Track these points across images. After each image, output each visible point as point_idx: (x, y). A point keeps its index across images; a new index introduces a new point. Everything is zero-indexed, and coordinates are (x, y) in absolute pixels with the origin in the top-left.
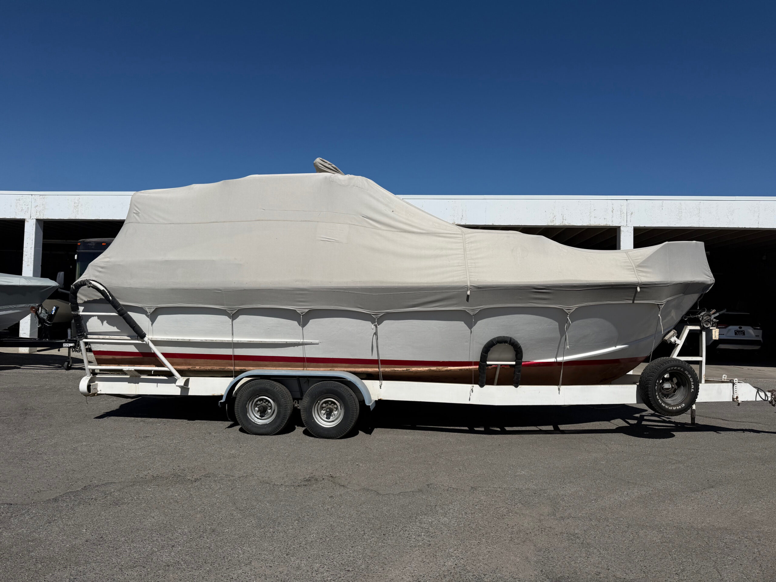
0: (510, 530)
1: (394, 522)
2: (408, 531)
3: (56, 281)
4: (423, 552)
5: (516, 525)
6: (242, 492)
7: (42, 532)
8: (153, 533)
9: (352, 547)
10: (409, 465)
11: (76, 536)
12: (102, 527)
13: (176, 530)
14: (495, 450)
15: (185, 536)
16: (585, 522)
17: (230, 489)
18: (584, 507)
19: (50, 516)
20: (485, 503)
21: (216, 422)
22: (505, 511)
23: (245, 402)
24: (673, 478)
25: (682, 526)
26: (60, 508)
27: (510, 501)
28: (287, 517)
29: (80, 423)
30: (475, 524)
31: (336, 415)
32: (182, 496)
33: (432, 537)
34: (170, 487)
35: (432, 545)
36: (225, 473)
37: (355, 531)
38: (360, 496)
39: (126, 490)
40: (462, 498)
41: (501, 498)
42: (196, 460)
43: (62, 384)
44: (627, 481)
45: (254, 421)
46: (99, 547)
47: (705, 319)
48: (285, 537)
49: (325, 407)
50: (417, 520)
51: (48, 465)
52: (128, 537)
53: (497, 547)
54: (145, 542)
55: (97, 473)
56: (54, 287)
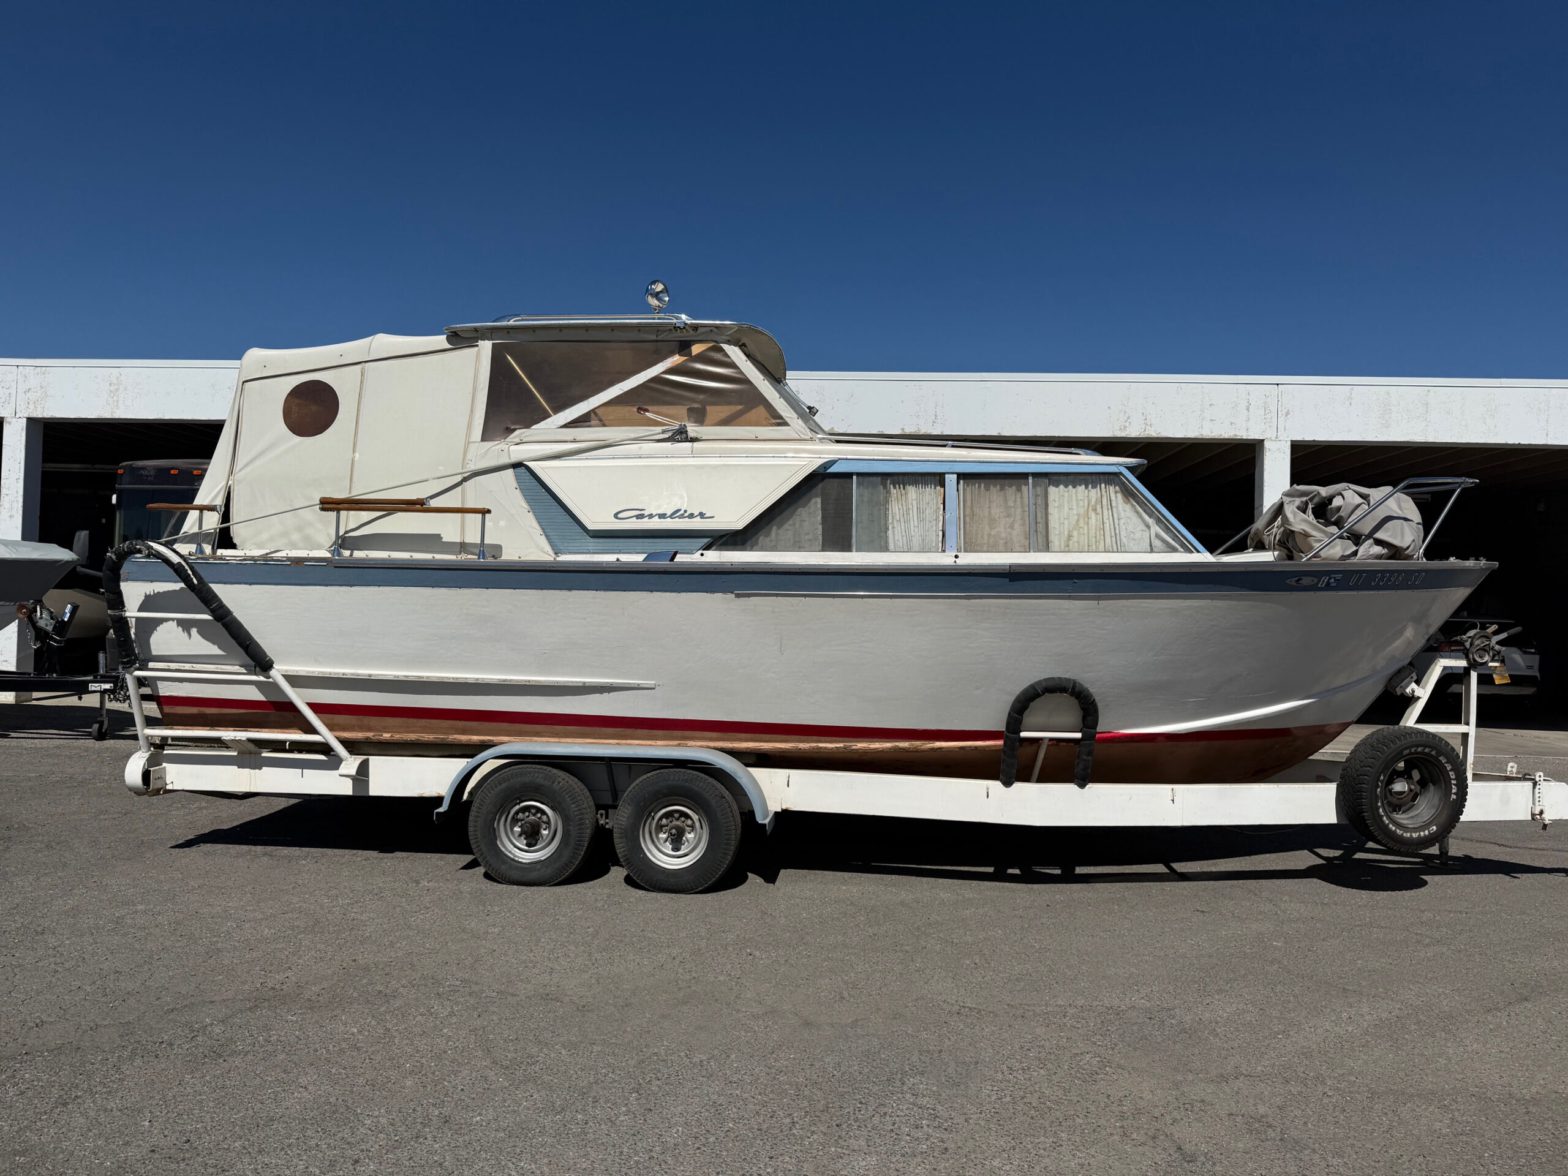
0: (1114, 1108)
1: (854, 1093)
2: (891, 1116)
3: (71, 550)
4: (935, 1169)
5: (1126, 1096)
6: (503, 1021)
7: (46, 1130)
8: (307, 1129)
9: (771, 1158)
10: (862, 954)
11: (127, 1138)
12: (188, 1115)
13: (360, 1119)
14: (1040, 917)
15: (382, 1136)
16: (1275, 1087)
17: (475, 1016)
18: (1263, 1049)
19: (66, 1089)
20: (1047, 1044)
21: (429, 855)
22: (1094, 1062)
23: (491, 816)
24: (1436, 978)
25: (1489, 1094)
26: (89, 1067)
27: (1101, 1037)
28: (611, 1083)
29: (129, 859)
30: (1037, 1095)
31: (692, 843)
32: (367, 1033)
33: (946, 1130)
34: (338, 1012)
35: (950, 1151)
36: (460, 975)
37: (771, 1117)
38: (768, 1029)
39: (240, 1019)
40: (993, 1031)
41: (1079, 1031)
42: (392, 945)
43: (88, 770)
44: (1339, 986)
45: (512, 856)
46: (182, 1165)
47: (1478, 645)
48: (612, 1135)
49: (667, 826)
50: (905, 1088)
51: (58, 961)
52: (249, 1140)
53: (1096, 1152)
54: (289, 1152)
55: (171, 978)
56: (67, 562)
